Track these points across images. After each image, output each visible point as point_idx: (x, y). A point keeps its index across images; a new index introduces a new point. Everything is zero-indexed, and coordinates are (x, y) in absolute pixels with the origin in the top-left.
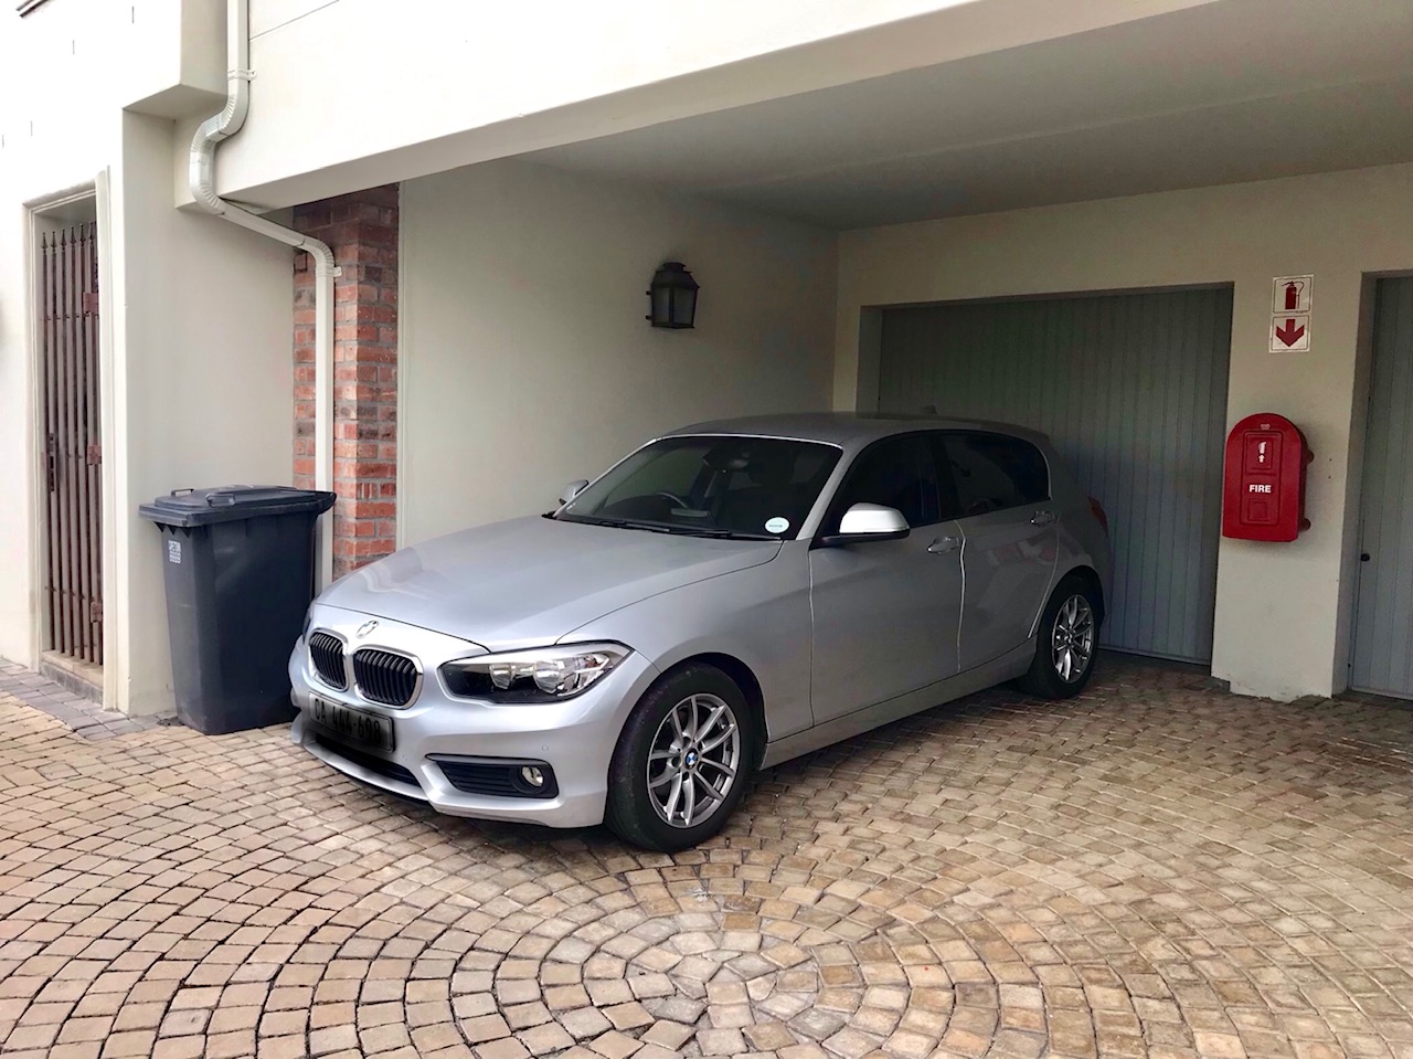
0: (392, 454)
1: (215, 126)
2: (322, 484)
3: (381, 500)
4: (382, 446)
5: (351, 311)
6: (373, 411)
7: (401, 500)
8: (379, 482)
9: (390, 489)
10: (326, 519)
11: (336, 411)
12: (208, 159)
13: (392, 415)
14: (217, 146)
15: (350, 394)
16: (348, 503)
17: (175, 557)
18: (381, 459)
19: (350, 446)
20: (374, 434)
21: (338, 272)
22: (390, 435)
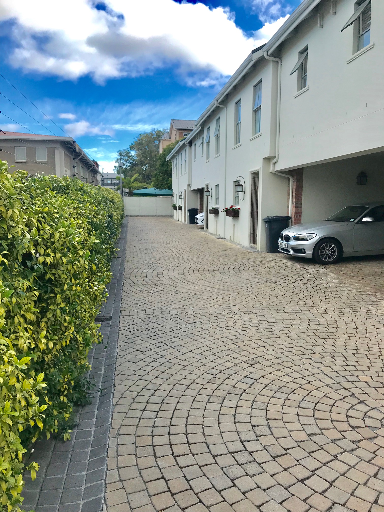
0: (301, 211)
1: (274, 161)
2: (290, 216)
3: (299, 218)
4: (299, 209)
5: (295, 187)
6: (298, 203)
7: (302, 218)
8: (298, 215)
9: (300, 216)
10: (290, 221)
11: (292, 204)
12: (273, 166)
13: (301, 204)
14: (275, 163)
15: (294, 201)
16: (293, 218)
17: (267, 226)
18: (299, 211)
19: (294, 209)
20: (298, 207)
21: (293, 181)
22: (301, 207)
